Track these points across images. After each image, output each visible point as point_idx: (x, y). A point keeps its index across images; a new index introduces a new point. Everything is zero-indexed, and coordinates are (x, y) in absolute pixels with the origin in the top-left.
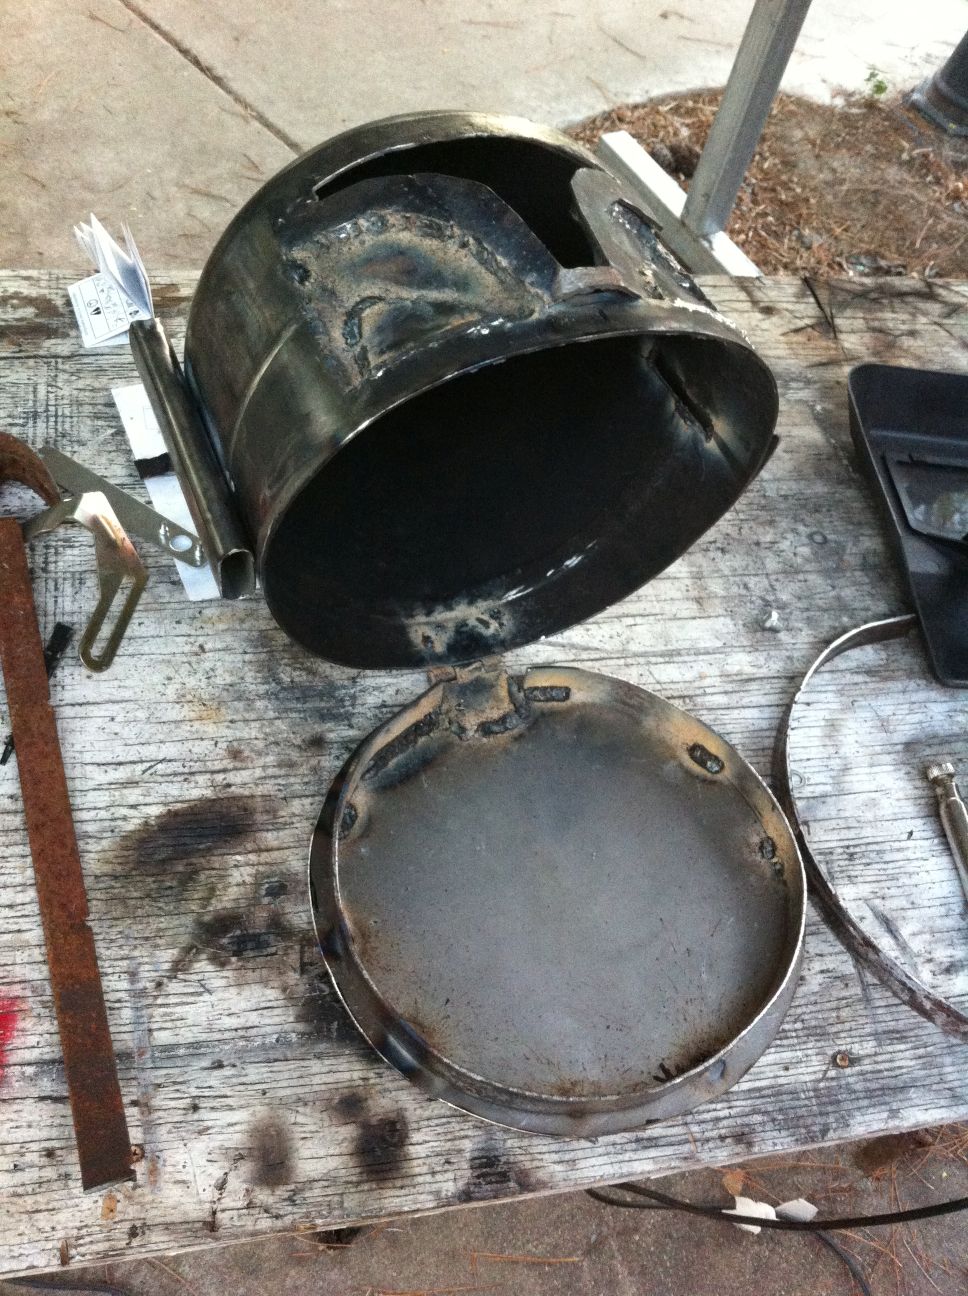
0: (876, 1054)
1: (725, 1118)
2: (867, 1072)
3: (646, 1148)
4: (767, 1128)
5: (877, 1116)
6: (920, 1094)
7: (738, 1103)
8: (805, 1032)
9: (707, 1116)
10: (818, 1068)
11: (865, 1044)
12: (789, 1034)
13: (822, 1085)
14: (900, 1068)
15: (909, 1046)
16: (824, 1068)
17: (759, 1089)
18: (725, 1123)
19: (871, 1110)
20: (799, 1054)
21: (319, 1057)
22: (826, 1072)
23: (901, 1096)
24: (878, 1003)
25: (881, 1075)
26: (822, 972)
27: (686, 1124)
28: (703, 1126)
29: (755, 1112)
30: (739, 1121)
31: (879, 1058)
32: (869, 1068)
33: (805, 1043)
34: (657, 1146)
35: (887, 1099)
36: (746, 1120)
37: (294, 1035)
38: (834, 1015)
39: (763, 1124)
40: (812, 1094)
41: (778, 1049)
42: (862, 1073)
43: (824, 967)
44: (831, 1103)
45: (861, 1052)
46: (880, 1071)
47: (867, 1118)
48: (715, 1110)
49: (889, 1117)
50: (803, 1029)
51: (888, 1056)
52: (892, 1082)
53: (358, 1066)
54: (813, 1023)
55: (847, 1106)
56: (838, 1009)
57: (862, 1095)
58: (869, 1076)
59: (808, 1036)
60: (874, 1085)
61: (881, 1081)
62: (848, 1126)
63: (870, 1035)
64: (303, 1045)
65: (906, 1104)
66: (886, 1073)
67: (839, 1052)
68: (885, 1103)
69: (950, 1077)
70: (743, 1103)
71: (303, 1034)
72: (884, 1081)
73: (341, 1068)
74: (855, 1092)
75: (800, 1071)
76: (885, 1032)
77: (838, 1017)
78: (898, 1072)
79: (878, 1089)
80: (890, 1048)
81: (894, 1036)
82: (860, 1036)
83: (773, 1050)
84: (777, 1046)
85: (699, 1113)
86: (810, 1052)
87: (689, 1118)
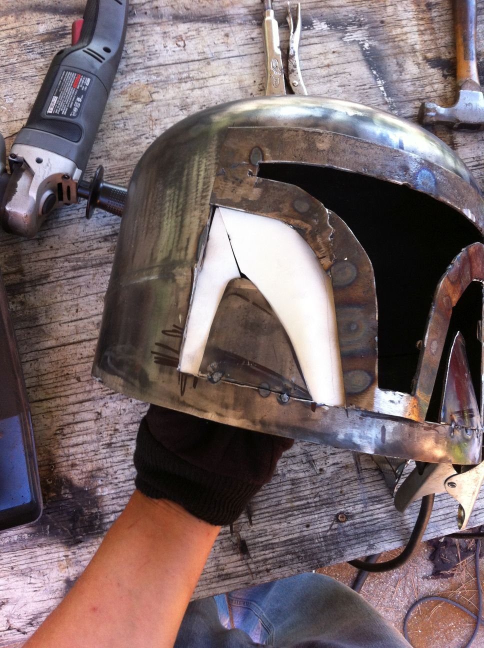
0: (363, 512)
1: (270, 558)
2: (357, 523)
3: (224, 580)
4: (294, 562)
5: (361, 549)
6: (388, 533)
7: (278, 549)
8: (321, 503)
9: (260, 558)
10: (326, 524)
11: (356, 507)
12: (310, 505)
13: (329, 533)
14: (377, 519)
15: (384, 505)
16: (331, 523)
17: (291, 540)
18: (270, 561)
19: (357, 546)
20: (316, 516)
21: (40, 546)
22: (331, 525)
23: (376, 536)
24: (366, 481)
25: (365, 524)
26: (334, 464)
27: (247, 564)
28: (258, 564)
29: (287, 553)
30: (278, 559)
31: (365, 514)
32: (358, 520)
33: (320, 509)
34: (230, 578)
35: (368, 538)
36: (282, 558)
37: (26, 535)
38: (339, 490)
39: (292, 560)
40: (322, 539)
41: (304, 515)
42: (353, 524)
43: (335, 461)
44: (333, 544)
45: (354, 512)
46: (364, 522)
47: (354, 551)
48: (265, 554)
49: (368, 549)
50: (320, 501)
51: (370, 513)
52: (371, 528)
53: (62, 549)
54: (326, 497)
55: (343, 545)
56: (341, 487)
57: (352, 538)
58: (357, 526)
59: (322, 505)
60: (361, 531)
61: (364, 528)
62: (343, 556)
63: (360, 500)
64: (31, 540)
65: (379, 540)
66: (368, 523)
67: (341, 513)
68: (366, 541)
69: (408, 522)
70: (282, 549)
71: (31, 534)
72: (367, 528)
73: (53, 551)
74: (348, 536)
75: (316, 526)
76: (369, 498)
77: (341, 492)
78: (376, 521)
79: (363, 533)
80: (372, 508)
81: (375, 499)
82: (354, 502)
83: (300, 516)
84: (304, 513)
85: (255, 557)
86: (323, 514)
87: (250, 560)
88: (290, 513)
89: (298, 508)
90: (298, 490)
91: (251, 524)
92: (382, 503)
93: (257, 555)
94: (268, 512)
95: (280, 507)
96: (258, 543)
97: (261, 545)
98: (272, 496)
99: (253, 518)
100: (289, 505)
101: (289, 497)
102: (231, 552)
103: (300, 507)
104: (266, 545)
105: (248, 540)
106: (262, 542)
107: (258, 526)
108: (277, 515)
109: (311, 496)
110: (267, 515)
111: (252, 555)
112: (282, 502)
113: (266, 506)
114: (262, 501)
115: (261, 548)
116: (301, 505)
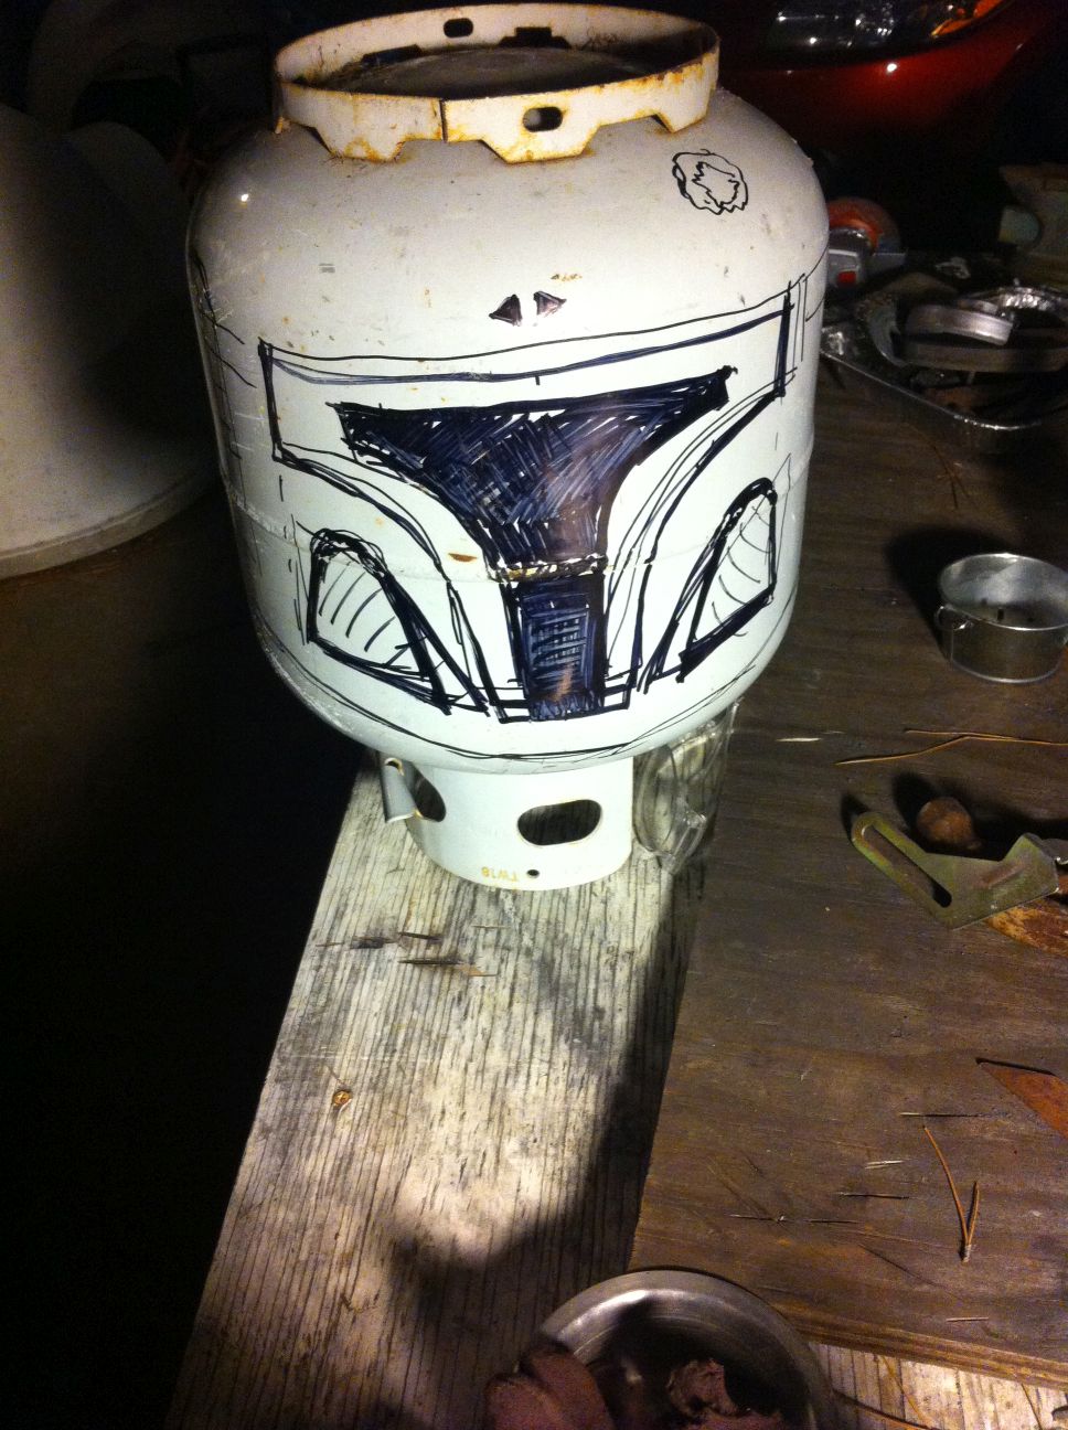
0: (333, 1136)
1: (334, 976)
2: (318, 1119)
4: (309, 1007)
5: (272, 1113)
6: (271, 1169)
7: (343, 988)
8: (385, 1070)
9: (342, 962)
10: (343, 1072)
11: (348, 1128)
12: (389, 1054)
13: (326, 1070)
14: (308, 1157)
15: (327, 1176)
16: (341, 1078)
17: (347, 1011)
18: (330, 974)
19: (280, 1108)
20: (365, 1059)
22: (337, 1077)
23: (279, 1145)
27: (343, 943)
28: (335, 957)
29: (329, 1000)
30: (327, 986)
31: (327, 1139)
32: (322, 1125)
33: (374, 1066)
34: (335, 918)
35: (283, 1130)
36: (325, 992)
38: (392, 1107)
39: (314, 1005)
40: (322, 1057)
41: (377, 1041)
42: (320, 1113)
44: (305, 1072)
45: (341, 1121)
46: (314, 1133)
47: (275, 1101)
49: (264, 1124)
50: (389, 1071)
51: (325, 1150)
52: (297, 1142)
54: (391, 1081)
55: (295, 1086)
56: (396, 1110)
57: (299, 1104)
58: (315, 1118)
59: (380, 1071)
60: (302, 1122)
61: (304, 1129)
62: (277, 1081)
63: (356, 1139)
65: (269, 1147)
66: (309, 1139)
67: (351, 1098)
68: (279, 1127)
69: (272, 1209)
70: (340, 994)
72: (301, 1134)
74: (305, 1098)
75: (349, 1053)
76: (351, 1156)
77: (386, 1108)
78: (304, 1152)
79: (297, 1124)
80: (332, 1153)
81: (344, 1164)
82: (358, 1125)
83: (379, 1034)
84: (381, 1040)
85: (347, 956)
86: (363, 1069)
87: (346, 946)
88: (391, 1021)
89: (393, 1033)
90: (424, 1043)
91: (401, 962)
92: (331, 1174)
93: (350, 958)
94: (408, 990)
95: (408, 1007)
96: (368, 965)
97: (363, 966)
98: (433, 1002)
99: (410, 966)
100: (405, 1022)
101: (419, 1026)
102: (372, 927)
103: (393, 1037)
104: (357, 973)
105: (379, 953)
106: (366, 969)
107: (395, 970)
108: (399, 1000)
109: (403, 1060)
110: (406, 987)
111: (353, 952)
112: (415, 1012)
113: (421, 988)
114: (431, 985)
115: (357, 967)
116: (396, 1039)
